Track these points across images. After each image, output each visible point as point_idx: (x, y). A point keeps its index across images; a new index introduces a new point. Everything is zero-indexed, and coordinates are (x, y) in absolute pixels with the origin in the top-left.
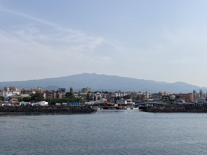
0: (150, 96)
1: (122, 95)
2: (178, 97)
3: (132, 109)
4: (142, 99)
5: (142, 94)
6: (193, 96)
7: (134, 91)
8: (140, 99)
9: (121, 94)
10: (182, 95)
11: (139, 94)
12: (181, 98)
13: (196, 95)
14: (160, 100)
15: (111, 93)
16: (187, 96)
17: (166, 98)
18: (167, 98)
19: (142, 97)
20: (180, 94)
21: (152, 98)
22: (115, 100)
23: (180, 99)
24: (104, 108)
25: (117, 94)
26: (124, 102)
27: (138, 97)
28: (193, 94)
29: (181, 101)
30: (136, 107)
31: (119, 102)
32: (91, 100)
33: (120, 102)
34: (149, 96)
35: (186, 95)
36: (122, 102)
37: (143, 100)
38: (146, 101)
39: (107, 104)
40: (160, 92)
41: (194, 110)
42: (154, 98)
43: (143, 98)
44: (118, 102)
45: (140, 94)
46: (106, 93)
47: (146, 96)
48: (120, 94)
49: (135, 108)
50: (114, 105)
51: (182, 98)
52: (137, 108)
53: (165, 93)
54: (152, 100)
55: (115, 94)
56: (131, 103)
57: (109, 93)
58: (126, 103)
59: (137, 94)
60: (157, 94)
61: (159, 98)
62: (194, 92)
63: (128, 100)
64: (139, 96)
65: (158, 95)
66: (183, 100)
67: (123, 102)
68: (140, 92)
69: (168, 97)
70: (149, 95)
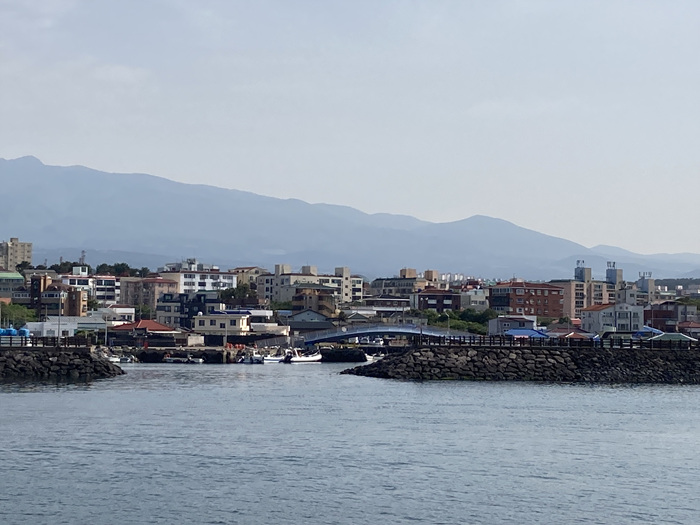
0: (355, 290)
1: (209, 287)
2: (501, 297)
3: (288, 360)
4: (321, 307)
5: (315, 280)
6: (573, 295)
7: (277, 267)
8: (310, 309)
9: (203, 277)
10: (521, 292)
11: (301, 279)
12: (518, 305)
13: (589, 291)
14: (414, 314)
15: (144, 272)
16: (545, 297)
17: (440, 306)
18: (446, 302)
19: (320, 298)
20: (515, 285)
21: (370, 304)
22: (181, 310)
23: (514, 313)
24: (145, 358)
25: (182, 279)
26: (233, 323)
27: (299, 297)
28: (574, 284)
29: (522, 324)
30: (307, 353)
31: (207, 323)
32: (54, 309)
33: (213, 323)
34: (350, 295)
35: (543, 291)
36: (222, 326)
37: (325, 312)
38: (342, 318)
39: (149, 337)
40: (403, 271)
41: (616, 371)
42: (384, 304)
43: (324, 303)
44: (202, 323)
45: (309, 279)
46: (120, 270)
47: (339, 290)
48: (197, 279)
49: (304, 358)
50: (184, 342)
51: (524, 306)
52: (310, 358)
53: (428, 276)
54: (372, 312)
55: (173, 277)
56: (272, 327)
57: (133, 273)
58: (244, 327)
59: (293, 279)
60: (392, 282)
61: (408, 303)
62: (581, 274)
63: (255, 313)
64: (308, 292)
65: (394, 285)
66: (528, 313)
67: (228, 324)
68: (306, 272)
69: (448, 298)
70: (351, 287)
